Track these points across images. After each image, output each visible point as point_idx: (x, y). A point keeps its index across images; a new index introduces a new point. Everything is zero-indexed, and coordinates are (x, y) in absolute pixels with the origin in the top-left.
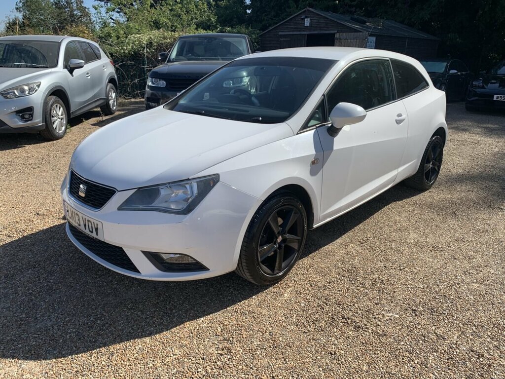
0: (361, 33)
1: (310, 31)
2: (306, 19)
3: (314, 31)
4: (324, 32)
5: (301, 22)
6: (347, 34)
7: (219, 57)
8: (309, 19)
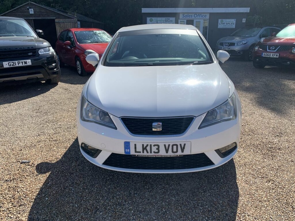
0: (73, 19)
1: (34, 17)
2: (30, 9)
3: (38, 17)
4: (46, 18)
5: (26, 11)
6: (63, 19)
7: (13, 34)
8: (32, 9)
